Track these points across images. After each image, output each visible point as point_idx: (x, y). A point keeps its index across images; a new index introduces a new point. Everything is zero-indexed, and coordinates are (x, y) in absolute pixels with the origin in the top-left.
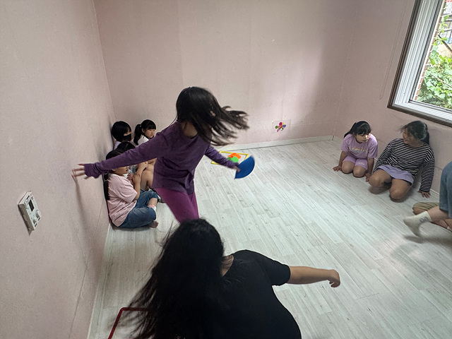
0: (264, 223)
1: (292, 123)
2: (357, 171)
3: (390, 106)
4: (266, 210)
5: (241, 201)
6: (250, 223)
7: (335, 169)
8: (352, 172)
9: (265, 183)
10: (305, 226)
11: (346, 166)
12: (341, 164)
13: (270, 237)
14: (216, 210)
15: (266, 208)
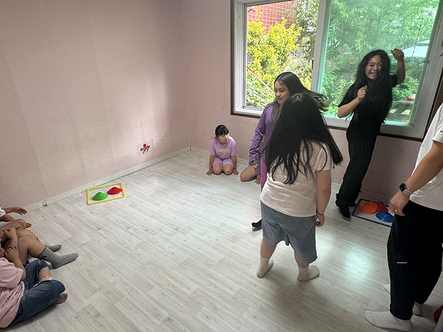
0: (182, 242)
1: (155, 142)
2: (227, 169)
3: (232, 113)
4: (176, 229)
5: (146, 230)
6: (170, 247)
7: (208, 173)
8: (223, 172)
9: (158, 205)
10: (217, 229)
11: (217, 168)
12: (211, 167)
13: (197, 252)
14: (127, 250)
15: (175, 228)
